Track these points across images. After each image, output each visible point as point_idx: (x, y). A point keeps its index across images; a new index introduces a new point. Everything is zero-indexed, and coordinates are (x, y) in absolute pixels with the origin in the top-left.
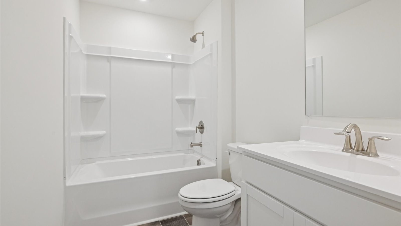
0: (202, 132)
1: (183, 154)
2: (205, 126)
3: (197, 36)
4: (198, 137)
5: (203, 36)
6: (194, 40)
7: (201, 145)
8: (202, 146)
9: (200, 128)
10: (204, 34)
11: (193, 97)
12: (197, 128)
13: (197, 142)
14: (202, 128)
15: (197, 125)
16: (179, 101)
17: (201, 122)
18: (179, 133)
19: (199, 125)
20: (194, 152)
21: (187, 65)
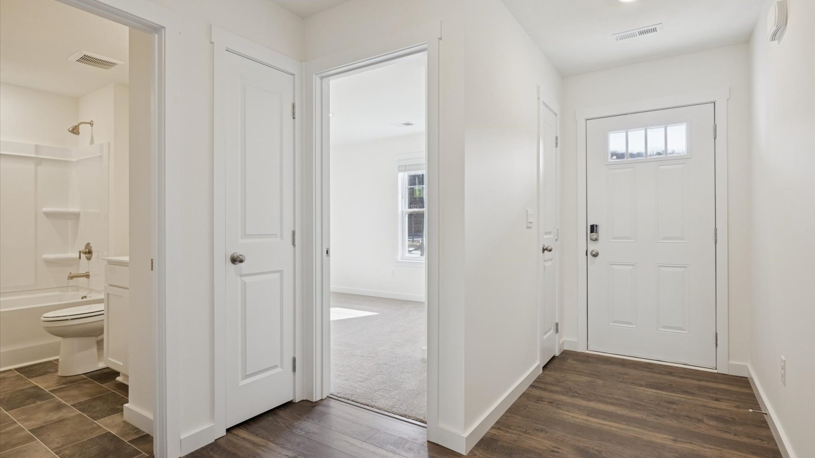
0: (89, 259)
1: (57, 293)
2: (94, 249)
3: (80, 127)
4: (84, 266)
5: (91, 127)
6: (75, 130)
7: (87, 276)
8: (89, 278)
9: (85, 253)
10: (92, 124)
11: (76, 210)
12: (80, 252)
13: (82, 271)
14: (90, 252)
15: (82, 248)
16: (48, 215)
17: (88, 245)
18: (49, 262)
19: (85, 249)
20: (77, 288)
21: (66, 163)
